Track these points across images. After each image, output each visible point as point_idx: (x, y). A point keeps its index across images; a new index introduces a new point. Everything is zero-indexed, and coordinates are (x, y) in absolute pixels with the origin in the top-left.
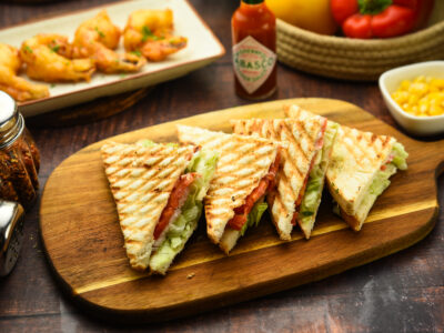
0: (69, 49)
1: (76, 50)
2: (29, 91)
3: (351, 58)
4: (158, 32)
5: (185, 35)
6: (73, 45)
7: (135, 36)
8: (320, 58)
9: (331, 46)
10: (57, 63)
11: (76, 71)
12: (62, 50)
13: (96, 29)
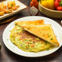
5: (19, 5)
9: (55, 12)
11: (1, 14)
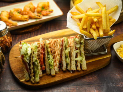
0: (22, 12)
1: (24, 12)
2: (12, 24)
4: (45, 8)
5: (53, 9)
6: (23, 11)
7: (39, 9)
10: (19, 16)
11: (24, 18)
12: (20, 13)
13: (29, 7)
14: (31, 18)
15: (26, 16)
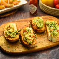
3: (56, 12)
8: (51, 12)
9: (53, 10)
14: (6, 7)
15: (3, 6)
